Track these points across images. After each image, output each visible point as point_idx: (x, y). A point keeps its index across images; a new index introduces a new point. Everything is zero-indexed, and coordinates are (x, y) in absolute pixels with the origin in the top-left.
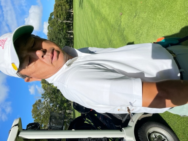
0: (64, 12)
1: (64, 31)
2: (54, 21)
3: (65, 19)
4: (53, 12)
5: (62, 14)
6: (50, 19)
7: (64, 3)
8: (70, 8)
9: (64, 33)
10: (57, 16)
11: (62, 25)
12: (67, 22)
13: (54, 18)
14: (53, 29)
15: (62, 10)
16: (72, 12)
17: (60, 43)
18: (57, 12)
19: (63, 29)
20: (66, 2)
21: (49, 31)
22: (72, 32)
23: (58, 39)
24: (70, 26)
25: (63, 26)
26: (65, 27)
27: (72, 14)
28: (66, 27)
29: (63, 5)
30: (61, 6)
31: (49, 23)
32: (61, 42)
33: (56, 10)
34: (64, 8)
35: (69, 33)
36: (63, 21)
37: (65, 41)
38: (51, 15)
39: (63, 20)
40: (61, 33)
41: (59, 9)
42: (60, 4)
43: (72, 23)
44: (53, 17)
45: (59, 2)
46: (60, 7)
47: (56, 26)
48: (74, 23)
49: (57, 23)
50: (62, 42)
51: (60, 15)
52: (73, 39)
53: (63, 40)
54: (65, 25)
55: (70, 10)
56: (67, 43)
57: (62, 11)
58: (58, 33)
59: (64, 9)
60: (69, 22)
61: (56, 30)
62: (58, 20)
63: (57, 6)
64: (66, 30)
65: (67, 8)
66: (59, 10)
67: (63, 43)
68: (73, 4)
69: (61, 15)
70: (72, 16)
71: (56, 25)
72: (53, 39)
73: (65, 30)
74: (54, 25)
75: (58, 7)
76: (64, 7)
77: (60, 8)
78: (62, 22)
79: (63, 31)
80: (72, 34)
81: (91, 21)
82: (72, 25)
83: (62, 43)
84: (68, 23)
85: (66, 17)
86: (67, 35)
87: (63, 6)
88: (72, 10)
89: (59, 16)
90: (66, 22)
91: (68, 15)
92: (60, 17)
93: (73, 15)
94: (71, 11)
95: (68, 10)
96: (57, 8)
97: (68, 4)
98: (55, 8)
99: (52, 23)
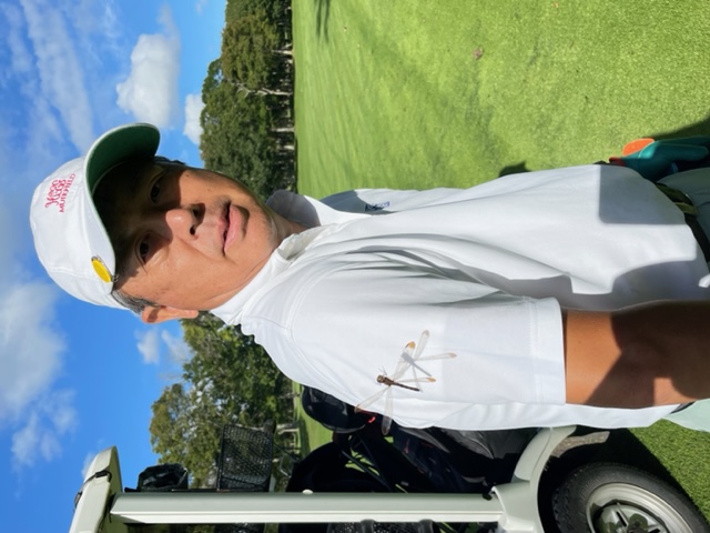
0: (260, 56)
1: (262, 130)
2: (223, 94)
3: (265, 81)
4: (218, 57)
5: (253, 64)
6: (209, 85)
7: (259, 24)
8: (283, 42)
9: (261, 136)
10: (235, 73)
11: (253, 107)
12: (271, 92)
13: (225, 81)
14: (221, 123)
15: (251, 50)
16: (290, 57)
17: (248, 173)
18: (234, 59)
19: (255, 122)
20: (267, 20)
21: (206, 132)
22: (292, 130)
23: (240, 159)
24: (282, 109)
25: (258, 109)
26: (262, 113)
27: (291, 61)
28: (267, 114)
29: (254, 30)
30: (249, 34)
31: (205, 102)
32: (250, 168)
33: (230, 51)
34: (261, 43)
35: (277, 135)
36: (257, 90)
37: (265, 166)
38: (214, 68)
39: (255, 86)
40: (251, 135)
41: (240, 45)
42: (242, 29)
43: (292, 99)
44: (219, 77)
45: (240, 22)
46: (242, 38)
47: (231, 112)
48: (296, 98)
49: (236, 101)
50: (256, 168)
51: (245, 69)
52: (293, 155)
53: (257, 163)
54: (262, 104)
55: (279, 49)
56: (274, 172)
57: (252, 54)
58: (240, 135)
59: (257, 47)
60: (278, 93)
61: (229, 127)
62: (236, 88)
63: (231, 35)
64: (268, 124)
65: (270, 41)
66: (242, 51)
67: (258, 173)
68: (291, 27)
69: (249, 67)
70: (288, 71)
71: (231, 106)
72: (220, 160)
73: (264, 123)
74: (224, 108)
75: (237, 40)
76: (258, 39)
77: (244, 41)
78: (251, 96)
79: (256, 129)
80: (289, 138)
81: (362, 85)
82: (292, 106)
83: (253, 173)
84: (275, 99)
85: (265, 74)
86: (273, 144)
87: (257, 33)
88: (290, 48)
89: (240, 74)
90: (269, 96)
91: (274, 66)
92: (246, 76)
93: (292, 67)
94: (286, 52)
95: (274, 48)
96: (233, 41)
97: (275, 26)
98: (226, 43)
99: (217, 100)
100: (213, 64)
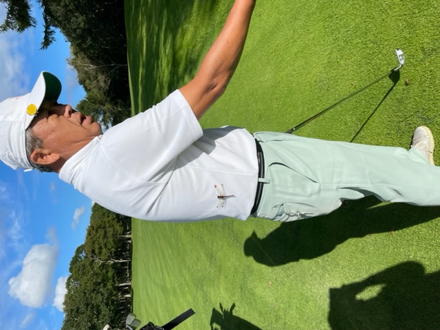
0: (111, 240)
1: (109, 286)
2: (84, 266)
3: (113, 255)
5: (106, 246)
6: (75, 261)
7: (111, 222)
8: (125, 232)
9: (108, 289)
10: (93, 251)
11: (104, 271)
12: (116, 261)
13: (86, 257)
14: (80, 285)
15: (105, 236)
16: (130, 239)
17: (98, 317)
18: (94, 242)
19: (104, 281)
20: (116, 220)
22: (129, 284)
24: (123, 271)
25: (107, 272)
26: (110, 274)
27: (130, 241)
28: (113, 275)
29: (107, 225)
30: (104, 228)
31: (71, 271)
32: (99, 312)
33: (92, 238)
34: (112, 233)
35: (119, 289)
36: (107, 260)
37: (110, 310)
38: (79, 250)
39: (106, 258)
40: (101, 290)
41: (98, 234)
42: (101, 225)
43: (130, 263)
44: (83, 255)
45: (99, 222)
46: (100, 230)
47: (89, 276)
48: (132, 263)
49: (92, 269)
50: (103, 313)
51: (101, 248)
52: (130, 301)
54: (110, 269)
55: (123, 234)
56: (116, 314)
57: (106, 239)
58: (94, 290)
59: (110, 234)
60: (121, 261)
61: (86, 286)
62: (94, 261)
63: (93, 229)
64: (114, 281)
65: (117, 230)
66: (99, 238)
67: (105, 316)
68: (131, 223)
69: (103, 247)
70: (128, 247)
71: (89, 272)
73: (111, 281)
74: (84, 274)
75: (97, 232)
76: (110, 231)
77: (101, 232)
78: (103, 265)
79: (105, 286)
80: (129, 290)
82: (130, 268)
84: (119, 265)
85: (113, 250)
86: (116, 295)
87: (110, 227)
88: (130, 234)
89: (97, 251)
90: (115, 263)
91: (120, 245)
92: (100, 253)
93: (131, 245)
94: (127, 236)
95: (120, 234)
96: (94, 232)
97: (121, 222)
98: (89, 234)
99: (79, 270)
100: (79, 248)
